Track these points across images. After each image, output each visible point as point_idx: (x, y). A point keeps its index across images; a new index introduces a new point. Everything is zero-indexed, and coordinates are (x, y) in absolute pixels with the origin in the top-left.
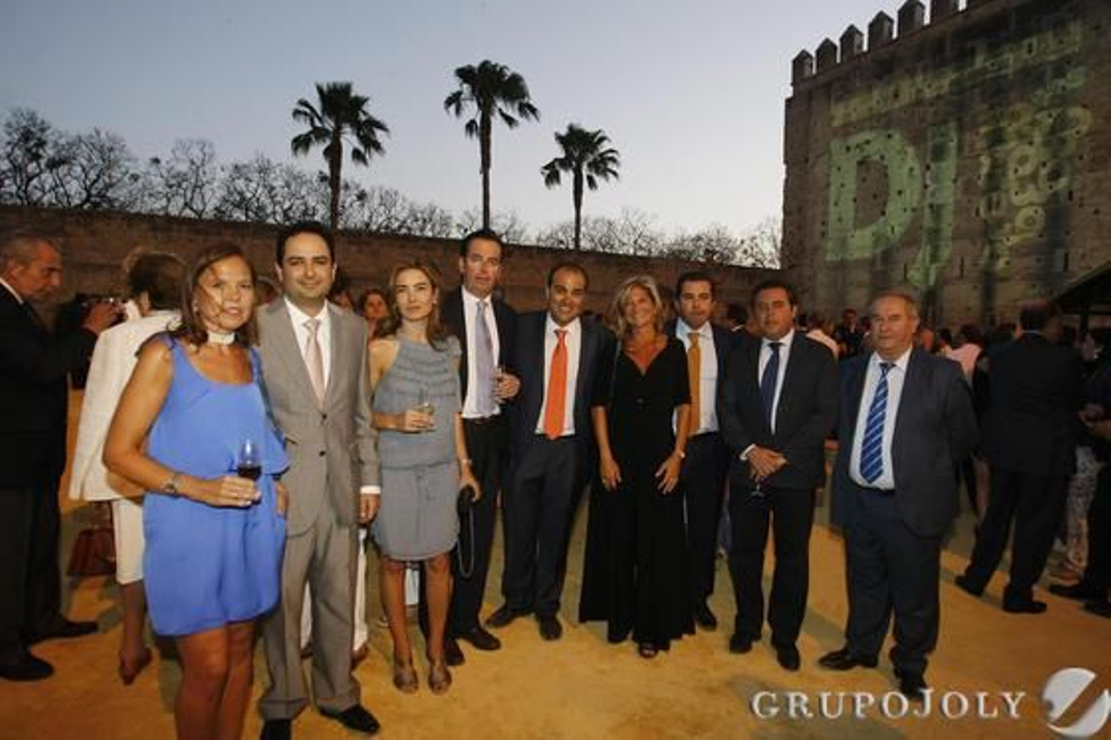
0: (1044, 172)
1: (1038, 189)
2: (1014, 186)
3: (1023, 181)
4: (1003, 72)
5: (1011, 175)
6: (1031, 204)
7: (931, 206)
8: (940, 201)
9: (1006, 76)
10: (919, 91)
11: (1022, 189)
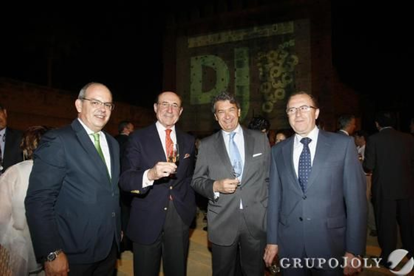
0: (284, 76)
1: (282, 82)
2: (273, 81)
3: (277, 79)
4: (265, 35)
5: (272, 77)
6: (280, 88)
7: (238, 86)
8: (241, 85)
9: (266, 37)
10: (230, 38)
11: (276, 82)
